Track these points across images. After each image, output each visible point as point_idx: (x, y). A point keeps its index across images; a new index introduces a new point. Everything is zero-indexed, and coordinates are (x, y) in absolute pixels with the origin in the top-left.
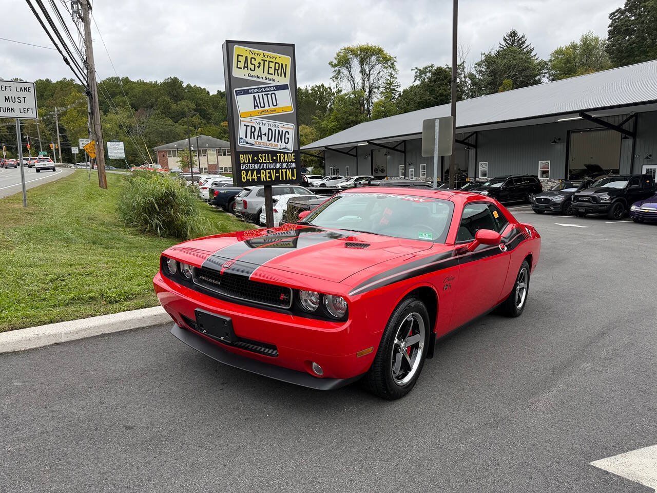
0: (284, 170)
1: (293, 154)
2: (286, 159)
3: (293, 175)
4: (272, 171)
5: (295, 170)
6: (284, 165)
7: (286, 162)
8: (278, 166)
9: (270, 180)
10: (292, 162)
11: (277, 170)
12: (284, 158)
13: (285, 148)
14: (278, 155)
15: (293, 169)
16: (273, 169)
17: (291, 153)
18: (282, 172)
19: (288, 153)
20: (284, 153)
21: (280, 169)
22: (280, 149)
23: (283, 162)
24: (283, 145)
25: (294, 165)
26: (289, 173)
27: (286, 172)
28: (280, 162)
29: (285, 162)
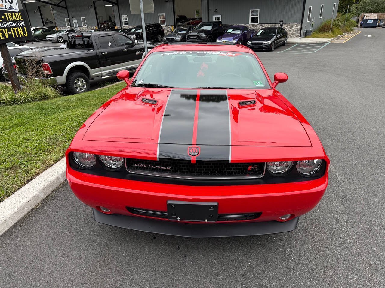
0: (15, 29)
1: (20, 13)
2: (14, 18)
3: (24, 32)
4: (3, 29)
5: (25, 27)
6: (14, 24)
7: (15, 21)
8: (8, 24)
9: (4, 38)
10: (20, 20)
11: (9, 29)
12: (12, 17)
13: (11, 8)
14: (6, 14)
15: (23, 27)
16: (4, 28)
17: (18, 13)
18: (14, 30)
19: (14, 13)
20: (11, 12)
21: (10, 27)
22: (6, 9)
23: (12, 21)
24: (8, 5)
25: (23, 23)
26: (20, 31)
27: (17, 30)
28: (9, 21)
29: (13, 21)
